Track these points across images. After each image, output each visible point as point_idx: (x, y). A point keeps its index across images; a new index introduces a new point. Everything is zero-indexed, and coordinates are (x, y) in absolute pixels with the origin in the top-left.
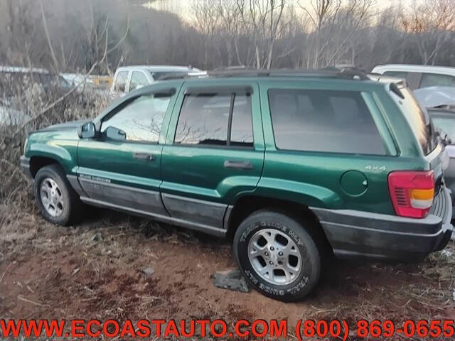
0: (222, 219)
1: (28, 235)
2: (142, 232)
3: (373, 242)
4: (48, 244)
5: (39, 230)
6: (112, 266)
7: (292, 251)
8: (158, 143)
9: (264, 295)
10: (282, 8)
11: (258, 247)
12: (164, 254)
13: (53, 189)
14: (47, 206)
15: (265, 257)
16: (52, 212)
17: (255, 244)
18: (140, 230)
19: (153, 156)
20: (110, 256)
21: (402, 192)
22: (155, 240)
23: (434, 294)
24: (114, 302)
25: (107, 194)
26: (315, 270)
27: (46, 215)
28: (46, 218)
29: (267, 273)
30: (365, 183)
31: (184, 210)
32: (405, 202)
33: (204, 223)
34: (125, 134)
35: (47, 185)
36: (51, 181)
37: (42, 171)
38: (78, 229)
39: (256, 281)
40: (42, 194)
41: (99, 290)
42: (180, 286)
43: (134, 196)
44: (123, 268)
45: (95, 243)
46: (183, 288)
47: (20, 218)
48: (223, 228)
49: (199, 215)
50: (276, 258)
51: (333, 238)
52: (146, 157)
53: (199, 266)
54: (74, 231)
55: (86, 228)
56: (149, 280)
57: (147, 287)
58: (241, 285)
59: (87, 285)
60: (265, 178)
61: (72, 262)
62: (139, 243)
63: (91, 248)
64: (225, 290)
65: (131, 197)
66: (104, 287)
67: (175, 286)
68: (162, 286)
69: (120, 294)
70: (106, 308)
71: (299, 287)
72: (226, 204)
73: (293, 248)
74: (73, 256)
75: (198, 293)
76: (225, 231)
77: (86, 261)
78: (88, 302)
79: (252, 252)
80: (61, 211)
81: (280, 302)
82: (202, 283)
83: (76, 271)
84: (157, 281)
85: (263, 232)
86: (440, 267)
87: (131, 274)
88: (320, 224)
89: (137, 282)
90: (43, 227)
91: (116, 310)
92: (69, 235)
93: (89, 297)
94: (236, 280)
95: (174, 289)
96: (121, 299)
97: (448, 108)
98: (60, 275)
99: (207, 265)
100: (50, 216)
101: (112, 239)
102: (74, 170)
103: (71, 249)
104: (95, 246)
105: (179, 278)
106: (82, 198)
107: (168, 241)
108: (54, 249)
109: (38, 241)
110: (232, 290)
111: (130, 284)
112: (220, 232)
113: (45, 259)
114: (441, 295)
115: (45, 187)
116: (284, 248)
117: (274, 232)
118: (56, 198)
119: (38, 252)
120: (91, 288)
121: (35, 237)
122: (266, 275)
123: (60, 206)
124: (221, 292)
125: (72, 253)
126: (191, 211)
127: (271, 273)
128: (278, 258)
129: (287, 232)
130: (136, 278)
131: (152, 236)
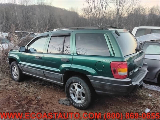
0: (61, 79)
1: (6, 84)
2: (42, 84)
3: (107, 88)
4: (11, 87)
5: (10, 83)
6: (28, 95)
7: (82, 91)
8: (43, 53)
9: (74, 107)
10: (106, 8)
11: (72, 89)
12: (46, 92)
13: (15, 69)
14: (14, 75)
15: (75, 93)
16: (15, 77)
17: (72, 88)
18: (41, 84)
19: (41, 57)
20: (29, 92)
21: (115, 69)
22: (45, 87)
23: (138, 110)
24: (23, 107)
25: (29, 71)
26: (89, 98)
27: (13, 78)
28: (13, 79)
29: (76, 99)
30: (103, 66)
31: (50, 76)
32: (116, 73)
33: (57, 81)
34: (36, 50)
35: (14, 68)
36: (15, 66)
37: (12, 63)
38: (22, 82)
39: (72, 102)
40: (12, 71)
41: (20, 103)
42: (47, 103)
43: (36, 71)
44: (31, 96)
45: (25, 87)
46: (48, 104)
47: (5, 78)
48: (62, 83)
49: (54, 78)
50: (78, 94)
51: (95, 86)
52: (38, 58)
53: (57, 96)
54: (20, 84)
55: (24, 82)
56: (38, 101)
57: (36, 102)
58: (68, 103)
59: (17, 101)
60: (73, 65)
61: (16, 93)
62: (40, 88)
63: (23, 89)
64: (61, 105)
65: (35, 72)
66: (22, 102)
67: (45, 103)
68: (41, 103)
69: (26, 104)
70: (20, 109)
71: (85, 104)
72: (62, 74)
73: (83, 90)
74: (17, 91)
75: (52, 105)
76: (63, 84)
77: (20, 93)
78: (15, 106)
79: (71, 91)
80: (17, 77)
81: (79, 110)
82: (55, 102)
83: (16, 96)
84: (40, 101)
85: (74, 84)
86: (145, 100)
87: (33, 98)
88: (90, 81)
89: (34, 101)
90: (11, 82)
91: (23, 109)
92: (18, 85)
93: (16, 105)
94: (67, 101)
95: (45, 104)
96: (26, 106)
97: (155, 41)
98: (10, 97)
99: (59, 96)
100: (15, 78)
101: (32, 86)
102: (20, 63)
103: (17, 89)
104: (25, 88)
105: (48, 100)
106: (23, 72)
107: (49, 88)
108: (12, 89)
109: (8, 86)
110: (64, 105)
111: (31, 101)
112: (61, 84)
113: (8, 92)
114: (141, 110)
115: (13, 69)
116: (80, 90)
117: (77, 84)
118: (16, 72)
119: (7, 90)
120: (18, 102)
121: (8, 85)
122: (75, 100)
123: (17, 75)
124: (60, 105)
125: (17, 90)
126: (52, 76)
127: (77, 99)
128: (79, 94)
129: (80, 84)
130: (34, 100)
131: (45, 86)
